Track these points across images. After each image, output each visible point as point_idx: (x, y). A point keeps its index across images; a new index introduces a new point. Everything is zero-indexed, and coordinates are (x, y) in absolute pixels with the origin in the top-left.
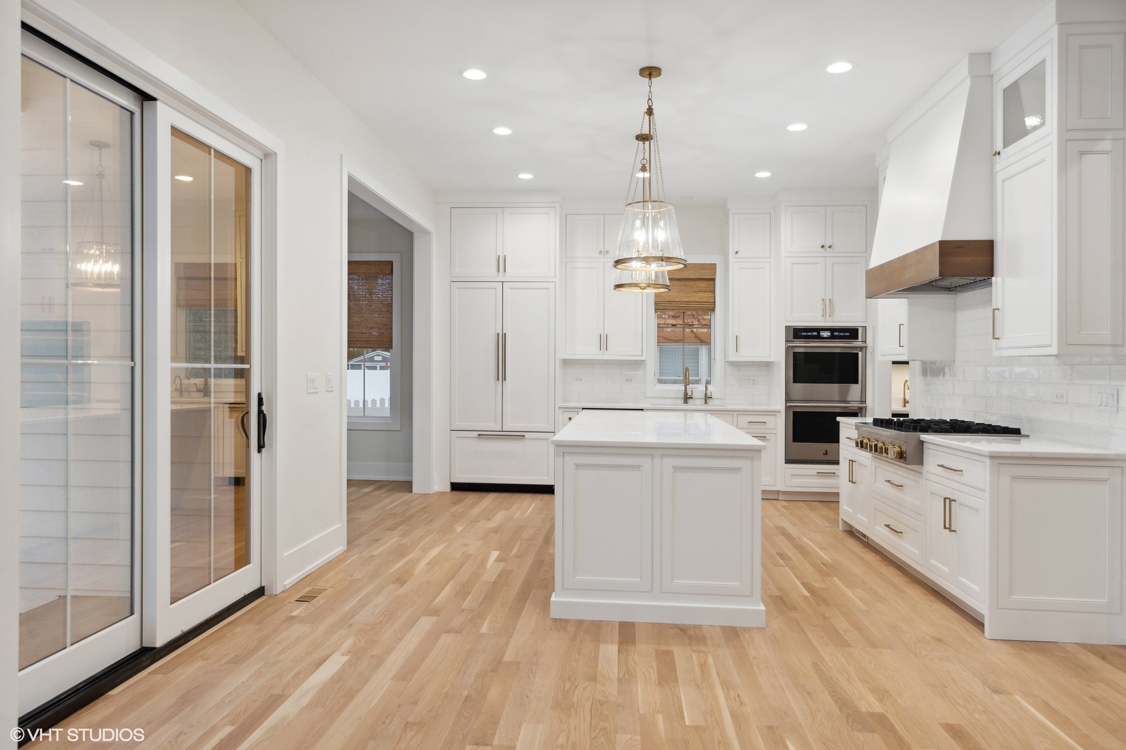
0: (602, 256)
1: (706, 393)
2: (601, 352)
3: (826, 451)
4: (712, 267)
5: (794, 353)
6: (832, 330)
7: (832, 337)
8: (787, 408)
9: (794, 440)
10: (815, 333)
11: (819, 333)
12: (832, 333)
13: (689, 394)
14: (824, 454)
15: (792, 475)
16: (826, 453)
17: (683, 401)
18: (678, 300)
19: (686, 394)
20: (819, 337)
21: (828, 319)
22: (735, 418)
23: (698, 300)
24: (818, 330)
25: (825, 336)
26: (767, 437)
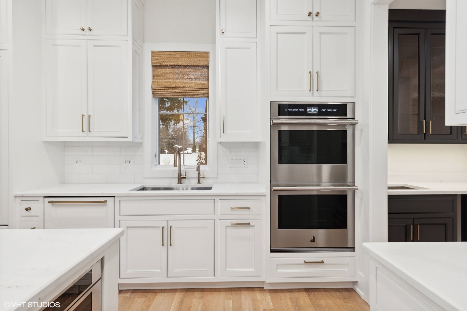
0: (83, 32)
1: (199, 174)
2: (84, 134)
3: (314, 238)
4: (206, 54)
5: (279, 131)
6: (320, 106)
7: (320, 114)
8: (272, 192)
9: (280, 227)
10: (302, 110)
11: (306, 110)
12: (319, 110)
13: (183, 174)
14: (312, 241)
15: (278, 265)
16: (314, 240)
17: (176, 181)
18: (174, 86)
19: (180, 174)
20: (305, 114)
21: (316, 93)
22: (217, 204)
23: (193, 86)
24: (306, 106)
25: (312, 113)
26: (251, 224)
